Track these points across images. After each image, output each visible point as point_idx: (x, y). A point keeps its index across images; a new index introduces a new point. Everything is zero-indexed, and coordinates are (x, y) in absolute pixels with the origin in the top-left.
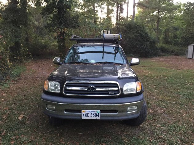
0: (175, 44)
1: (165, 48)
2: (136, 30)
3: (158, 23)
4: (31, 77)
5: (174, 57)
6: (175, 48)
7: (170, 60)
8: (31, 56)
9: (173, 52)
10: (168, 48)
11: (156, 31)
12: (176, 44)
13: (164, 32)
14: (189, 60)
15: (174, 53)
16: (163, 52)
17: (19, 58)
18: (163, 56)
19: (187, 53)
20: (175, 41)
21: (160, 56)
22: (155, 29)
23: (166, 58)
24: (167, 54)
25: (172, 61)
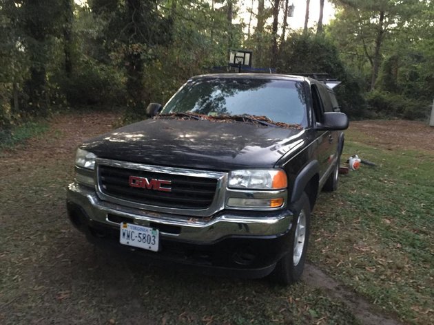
0: (409, 92)
1: (385, 101)
2: (318, 57)
3: (378, 44)
4: (50, 146)
5: (401, 121)
6: (408, 101)
7: (385, 127)
8: (65, 102)
9: (400, 110)
10: (391, 101)
11: (373, 60)
12: (412, 93)
13: (387, 64)
14: (429, 131)
15: (402, 113)
16: (379, 110)
17: (39, 106)
18: (377, 118)
19: (430, 114)
20: (410, 86)
21: (370, 118)
22: (370, 58)
23: (378, 124)
24: (387, 114)
25: (387, 130)
